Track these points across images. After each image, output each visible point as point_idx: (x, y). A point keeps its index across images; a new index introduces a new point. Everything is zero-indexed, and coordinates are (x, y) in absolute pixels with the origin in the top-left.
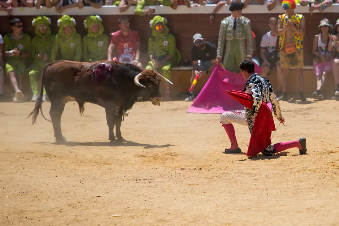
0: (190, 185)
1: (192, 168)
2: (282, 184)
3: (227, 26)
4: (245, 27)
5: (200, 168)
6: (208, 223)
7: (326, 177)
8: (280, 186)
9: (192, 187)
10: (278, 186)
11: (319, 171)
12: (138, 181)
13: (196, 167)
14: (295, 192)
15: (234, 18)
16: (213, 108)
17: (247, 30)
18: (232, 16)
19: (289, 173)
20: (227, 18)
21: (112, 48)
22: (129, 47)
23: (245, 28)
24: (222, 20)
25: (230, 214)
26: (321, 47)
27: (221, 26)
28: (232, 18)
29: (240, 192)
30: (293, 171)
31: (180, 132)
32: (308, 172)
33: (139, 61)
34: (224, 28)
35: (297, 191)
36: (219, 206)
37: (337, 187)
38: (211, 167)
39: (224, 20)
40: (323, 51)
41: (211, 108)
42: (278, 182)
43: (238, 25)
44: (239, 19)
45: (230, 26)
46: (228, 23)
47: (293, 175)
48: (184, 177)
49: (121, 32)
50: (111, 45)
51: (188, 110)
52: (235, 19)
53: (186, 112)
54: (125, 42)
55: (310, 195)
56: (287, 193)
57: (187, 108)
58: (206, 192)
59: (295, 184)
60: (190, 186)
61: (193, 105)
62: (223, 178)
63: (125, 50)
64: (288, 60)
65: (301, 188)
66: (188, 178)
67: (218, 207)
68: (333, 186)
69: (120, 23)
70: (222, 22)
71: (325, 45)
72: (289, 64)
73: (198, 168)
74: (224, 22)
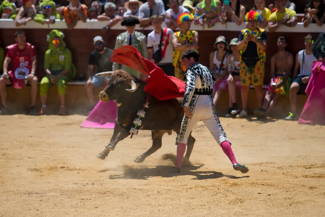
0: (82, 199)
1: (85, 182)
2: (174, 200)
3: (123, 41)
4: (140, 42)
5: (93, 183)
7: (218, 195)
8: (172, 203)
9: (84, 201)
10: (169, 203)
11: (211, 188)
12: (30, 195)
13: (88, 182)
14: (187, 209)
15: (129, 34)
17: (143, 46)
18: (127, 31)
19: (181, 189)
20: (123, 34)
21: (8, 61)
22: (25, 60)
23: (140, 44)
24: (118, 35)
26: (215, 65)
27: (117, 42)
28: (127, 34)
29: (132, 208)
30: (186, 187)
31: (73, 147)
32: (201, 189)
33: (35, 75)
34: (120, 43)
35: (189, 207)
37: (228, 205)
38: (104, 182)
39: (119, 35)
40: (217, 69)
41: (105, 123)
42: (170, 198)
43: (133, 41)
44: (134, 35)
45: (125, 42)
46: (123, 39)
47: (185, 191)
48: (76, 192)
49: (17, 46)
50: (7, 59)
51: (82, 125)
52: (131, 35)
53: (81, 127)
54: (21, 56)
55: (202, 212)
56: (178, 210)
57: (81, 122)
58: (98, 207)
59: (187, 201)
60: (82, 201)
61: (87, 119)
62: (115, 194)
63: (21, 64)
65: (193, 205)
66: (80, 192)
68: (224, 203)
69: (16, 37)
70: (117, 38)
71: (220, 63)
73: (91, 183)
74: (119, 38)
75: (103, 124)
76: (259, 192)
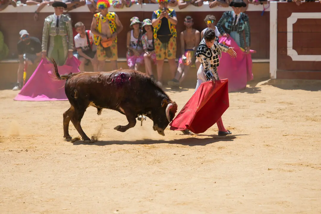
0: (18, 165)
1: (19, 150)
2: (100, 163)
3: (51, 23)
4: (66, 25)
5: (27, 150)
6: (34, 198)
7: (138, 157)
8: (98, 165)
10: (96, 165)
11: (132, 151)
13: (23, 149)
14: (111, 170)
15: (56, 16)
16: (38, 96)
17: (68, 27)
18: (55, 14)
19: (106, 153)
20: (50, 16)
23: (67, 25)
24: (46, 17)
25: (53, 191)
26: (133, 42)
27: (45, 23)
28: (55, 17)
29: (62, 171)
30: (110, 151)
31: (8, 118)
32: (123, 152)
34: (48, 25)
35: (113, 168)
36: (44, 183)
37: (148, 166)
38: (37, 149)
39: (47, 18)
40: (135, 45)
41: (36, 96)
42: (96, 161)
43: (60, 23)
45: (53, 24)
46: (51, 20)
47: (109, 155)
48: (12, 158)
51: (15, 99)
52: (58, 17)
53: (14, 100)
55: (125, 172)
56: (104, 171)
57: (14, 96)
58: (32, 171)
59: (111, 163)
61: (20, 94)
62: (47, 159)
64: (104, 53)
65: (116, 166)
66: (15, 158)
67: (42, 184)
68: (144, 164)
70: (46, 20)
71: (137, 40)
72: (105, 57)
73: (25, 150)
74: (47, 20)
75: (34, 97)
76: (175, 153)
